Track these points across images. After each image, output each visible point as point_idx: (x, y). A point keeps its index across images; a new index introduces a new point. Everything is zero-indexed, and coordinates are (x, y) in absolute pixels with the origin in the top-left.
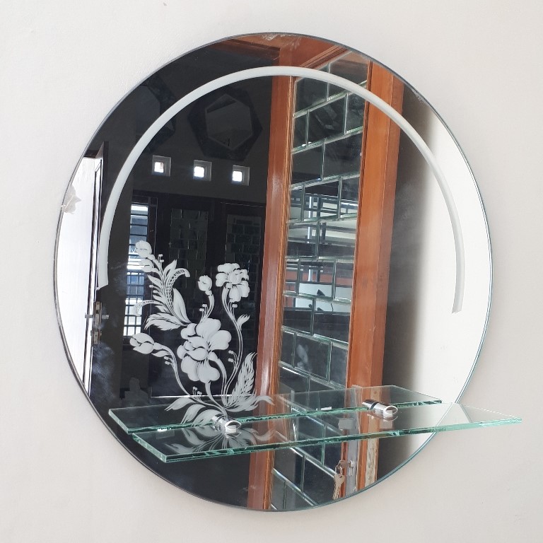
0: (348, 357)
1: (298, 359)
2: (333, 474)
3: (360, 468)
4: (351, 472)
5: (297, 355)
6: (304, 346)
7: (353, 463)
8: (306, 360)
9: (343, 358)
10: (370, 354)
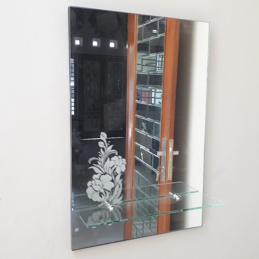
0: (160, 127)
1: (142, 128)
2: (156, 171)
3: (166, 169)
4: (162, 171)
5: (142, 126)
6: (144, 123)
7: (163, 167)
8: (145, 128)
9: (159, 127)
10: (169, 126)
